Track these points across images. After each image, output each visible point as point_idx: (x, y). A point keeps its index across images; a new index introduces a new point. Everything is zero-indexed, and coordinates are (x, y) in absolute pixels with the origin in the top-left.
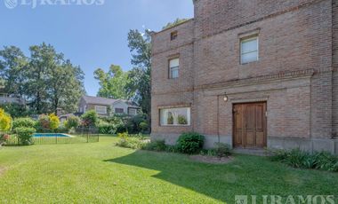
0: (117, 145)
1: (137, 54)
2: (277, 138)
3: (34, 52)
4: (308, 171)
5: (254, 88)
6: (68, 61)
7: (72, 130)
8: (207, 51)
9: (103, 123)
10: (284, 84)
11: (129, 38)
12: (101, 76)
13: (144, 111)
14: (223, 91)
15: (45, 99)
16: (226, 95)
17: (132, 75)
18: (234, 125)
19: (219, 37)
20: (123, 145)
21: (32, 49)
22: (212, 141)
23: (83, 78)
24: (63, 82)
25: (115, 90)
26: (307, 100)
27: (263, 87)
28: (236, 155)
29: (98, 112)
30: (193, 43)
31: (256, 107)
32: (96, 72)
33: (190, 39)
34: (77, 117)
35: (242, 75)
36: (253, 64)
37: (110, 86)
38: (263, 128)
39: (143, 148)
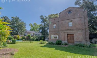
0: (40, 43)
1: (42, 21)
2: (76, 41)
3: (13, 18)
4: (82, 47)
5: (71, 31)
6: (23, 21)
7: (24, 39)
8: (62, 24)
9: (32, 38)
10: (77, 31)
11: (40, 17)
12: (31, 25)
13: (43, 35)
14: (65, 32)
15: (14, 31)
16: (66, 33)
17: (40, 26)
18: (68, 39)
19: (64, 21)
20: (42, 43)
21: (12, 17)
22: (63, 42)
23: (26, 26)
24: (21, 27)
25: (35, 29)
26: (81, 34)
27: (73, 31)
28: (69, 45)
29: (31, 35)
30: (59, 22)
31: (72, 35)
32: (30, 24)
33: (58, 21)
34: (25, 36)
35: (69, 29)
36: (71, 27)
37: (33, 28)
38: (74, 40)
39: (47, 44)
